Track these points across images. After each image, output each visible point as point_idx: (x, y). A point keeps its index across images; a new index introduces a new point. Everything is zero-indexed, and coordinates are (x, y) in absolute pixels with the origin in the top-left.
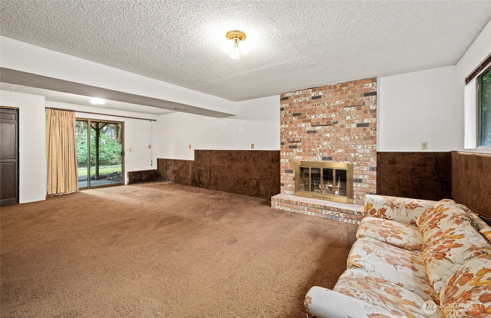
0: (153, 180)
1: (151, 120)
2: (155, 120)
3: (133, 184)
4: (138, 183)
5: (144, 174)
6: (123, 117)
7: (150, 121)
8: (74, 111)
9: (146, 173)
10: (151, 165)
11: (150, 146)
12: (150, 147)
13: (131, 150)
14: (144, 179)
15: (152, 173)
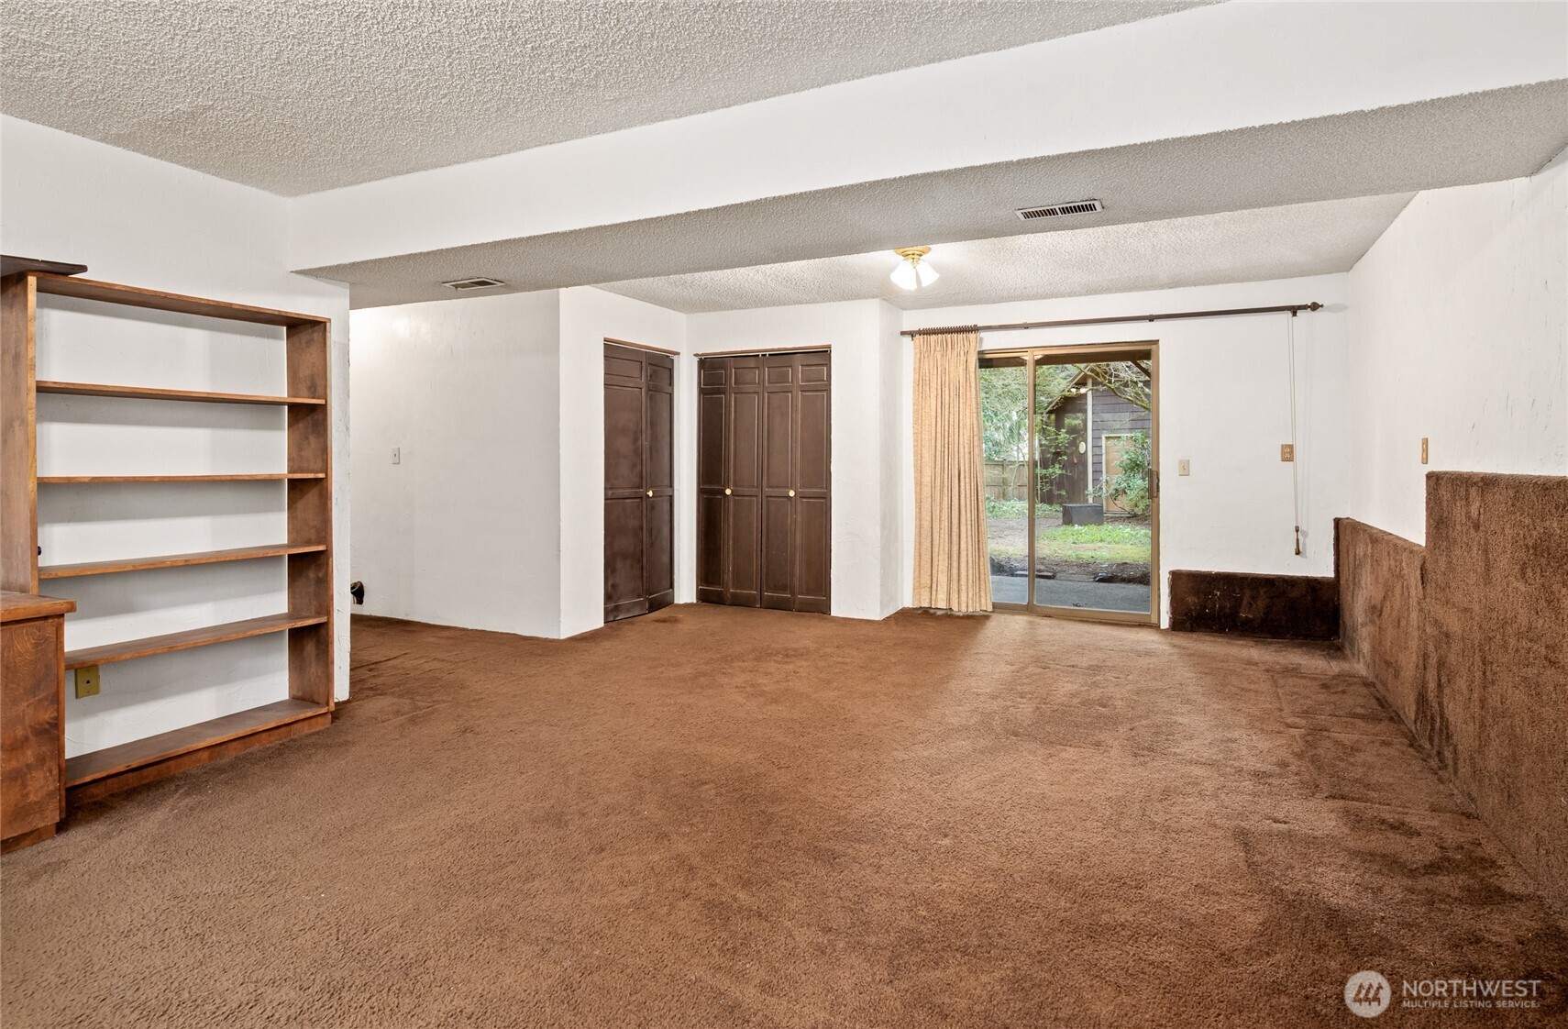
0: (1306, 637)
1: (1294, 310)
2: (1315, 307)
3: (1192, 630)
4: (1216, 631)
5: (1248, 593)
6: (1151, 318)
7: (1290, 314)
8: (975, 329)
9: (1262, 591)
10: (1298, 553)
11: (1291, 447)
12: (1288, 453)
13: (1185, 469)
14: (1248, 621)
15: (1295, 593)
